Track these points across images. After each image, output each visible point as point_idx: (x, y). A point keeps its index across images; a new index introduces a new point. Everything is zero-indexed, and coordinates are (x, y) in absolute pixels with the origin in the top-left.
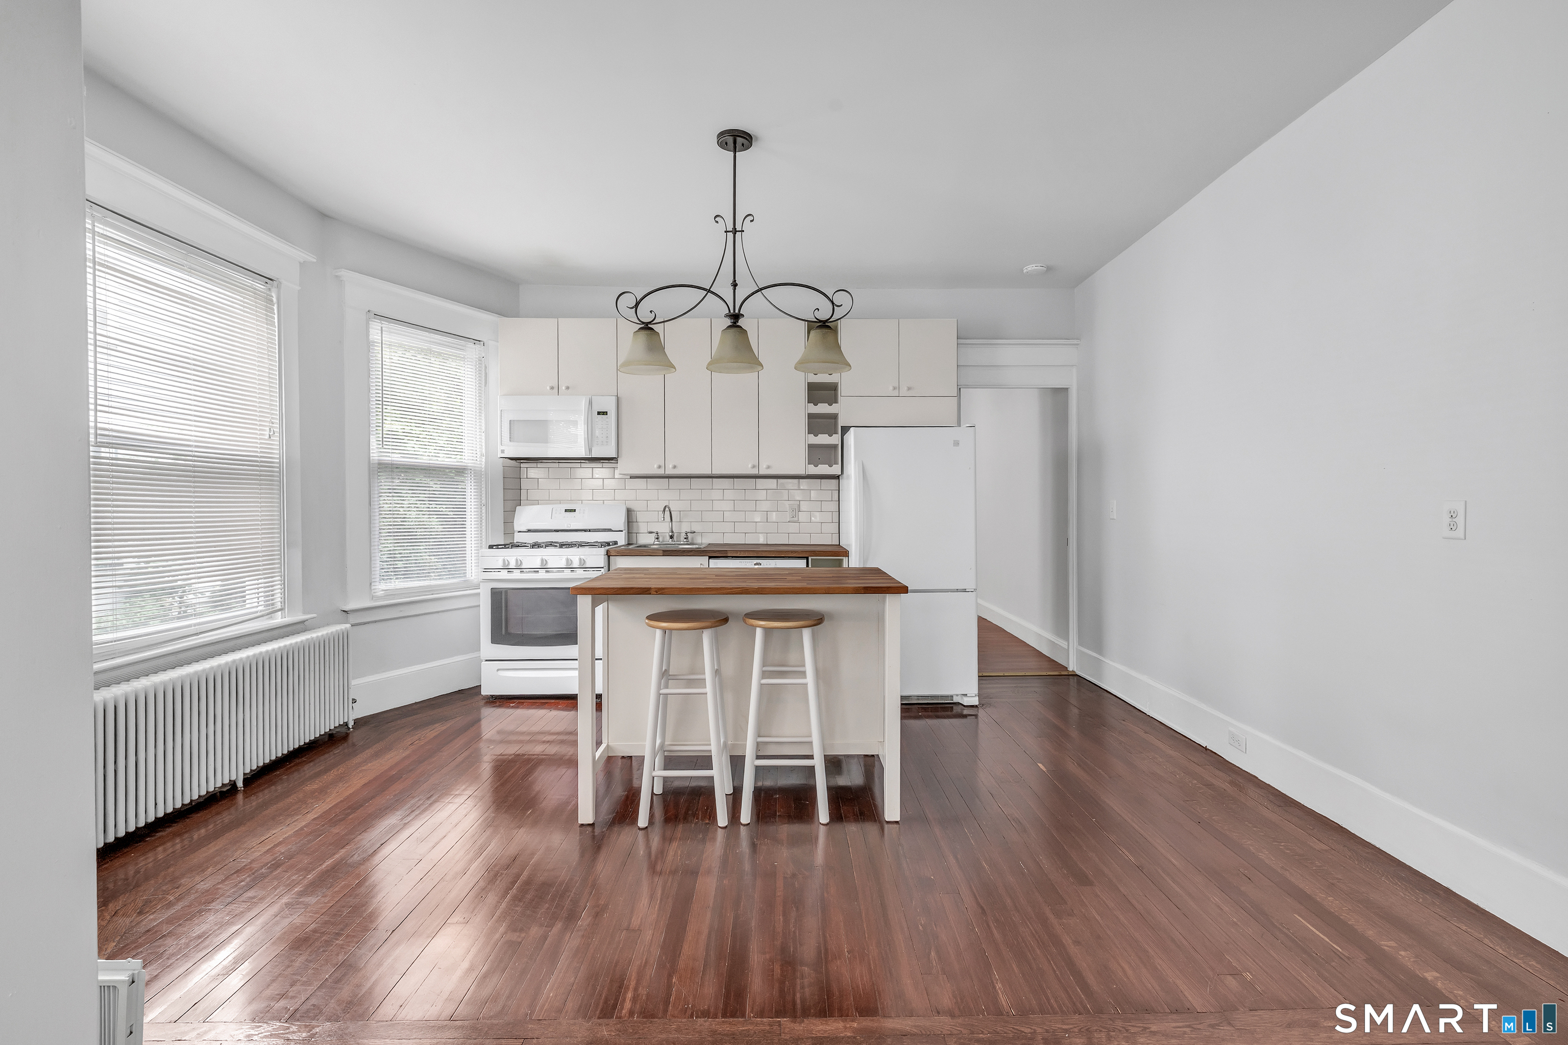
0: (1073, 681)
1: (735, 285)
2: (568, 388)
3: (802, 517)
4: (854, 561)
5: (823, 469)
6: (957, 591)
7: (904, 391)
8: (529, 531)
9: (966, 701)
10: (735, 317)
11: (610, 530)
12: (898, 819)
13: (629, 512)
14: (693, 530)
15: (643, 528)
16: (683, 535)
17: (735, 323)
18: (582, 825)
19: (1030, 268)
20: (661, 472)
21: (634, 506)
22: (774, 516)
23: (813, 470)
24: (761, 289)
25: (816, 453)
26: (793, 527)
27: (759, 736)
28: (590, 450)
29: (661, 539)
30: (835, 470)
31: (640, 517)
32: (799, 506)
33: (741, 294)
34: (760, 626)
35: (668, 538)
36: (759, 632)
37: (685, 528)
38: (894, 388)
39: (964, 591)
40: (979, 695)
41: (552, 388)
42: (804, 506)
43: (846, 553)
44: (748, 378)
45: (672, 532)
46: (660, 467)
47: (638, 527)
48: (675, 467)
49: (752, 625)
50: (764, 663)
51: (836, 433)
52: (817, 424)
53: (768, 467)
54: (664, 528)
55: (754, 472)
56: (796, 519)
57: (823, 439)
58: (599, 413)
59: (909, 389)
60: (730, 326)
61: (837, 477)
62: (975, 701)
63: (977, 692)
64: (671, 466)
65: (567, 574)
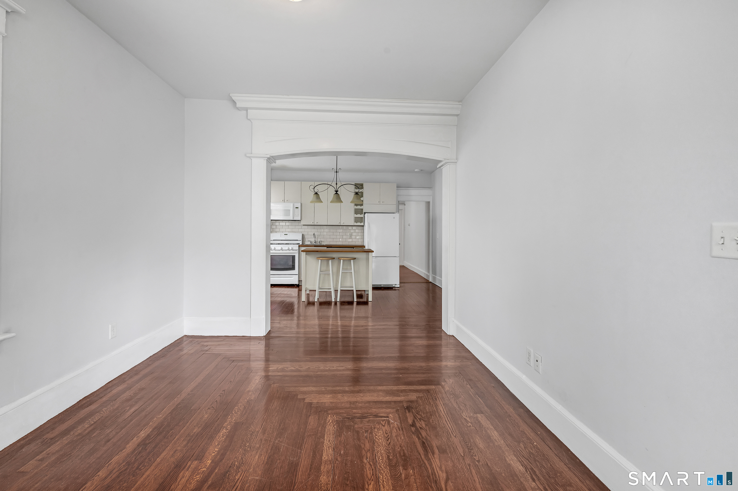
0: (430, 284)
1: (337, 184)
2: (287, 201)
3: (353, 237)
4: (366, 248)
5: (359, 224)
6: (394, 257)
7: (381, 203)
8: (274, 240)
9: (396, 286)
10: (337, 191)
11: (298, 240)
12: (371, 301)
13: (303, 235)
14: (321, 240)
15: (307, 240)
16: (318, 242)
17: (336, 193)
18: (303, 301)
19: (416, 170)
20: (313, 224)
21: (304, 233)
22: (344, 237)
23: (356, 224)
24: (342, 185)
25: (357, 220)
26: (350, 240)
27: (341, 285)
28: (293, 218)
29: (312, 243)
30: (362, 224)
31: (306, 237)
32: (352, 234)
33: (338, 186)
34: (342, 259)
35: (314, 242)
36: (342, 261)
37: (319, 240)
38: (379, 202)
39: (396, 257)
40: (400, 284)
41: (283, 201)
42: (354, 234)
43: (364, 247)
44: (339, 204)
45: (315, 241)
46: (313, 223)
47: (305, 239)
48: (317, 223)
49: (340, 259)
50: (343, 269)
51: (363, 214)
52: (357, 212)
53: (343, 223)
54: (313, 240)
55: (340, 224)
56: (351, 238)
57: (359, 216)
58: (296, 208)
59: (383, 202)
60: (335, 194)
61: (363, 226)
62: (399, 286)
63: (399, 283)
64: (316, 223)
65: (288, 251)
